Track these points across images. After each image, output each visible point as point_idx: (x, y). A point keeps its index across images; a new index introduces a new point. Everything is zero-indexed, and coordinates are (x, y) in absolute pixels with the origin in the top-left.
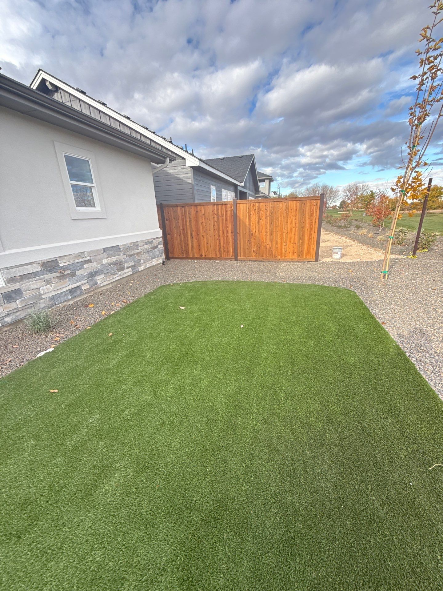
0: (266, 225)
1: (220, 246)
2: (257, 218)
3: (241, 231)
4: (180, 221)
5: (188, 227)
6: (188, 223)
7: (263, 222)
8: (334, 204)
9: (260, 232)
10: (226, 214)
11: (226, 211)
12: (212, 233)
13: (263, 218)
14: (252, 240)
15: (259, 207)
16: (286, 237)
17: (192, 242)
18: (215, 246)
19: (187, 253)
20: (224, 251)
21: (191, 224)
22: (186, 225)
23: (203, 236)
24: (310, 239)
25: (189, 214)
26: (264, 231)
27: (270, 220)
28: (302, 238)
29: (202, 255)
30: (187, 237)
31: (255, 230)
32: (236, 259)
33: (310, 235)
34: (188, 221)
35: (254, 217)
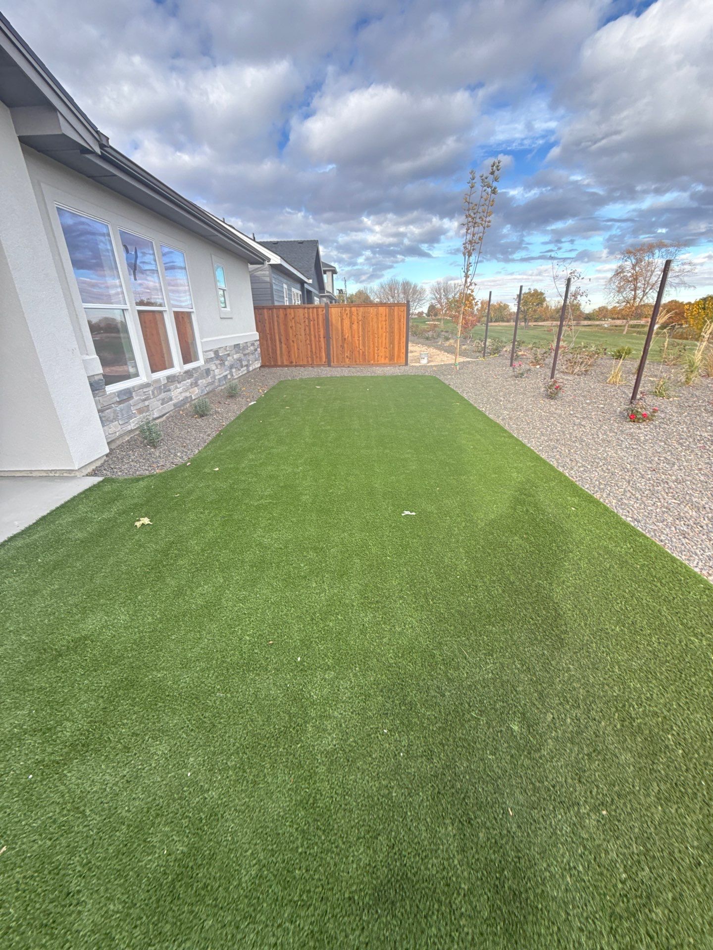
0: (358, 329)
1: (311, 351)
2: (349, 323)
3: (333, 335)
4: (267, 325)
5: (276, 331)
6: (276, 327)
7: (355, 326)
8: (420, 310)
9: (353, 337)
10: (318, 318)
11: (318, 315)
12: (303, 337)
13: (356, 323)
14: (345, 345)
15: (351, 311)
16: (378, 341)
17: (281, 348)
18: (307, 352)
19: (276, 361)
20: (317, 357)
21: (279, 329)
22: (274, 328)
23: (293, 341)
24: (399, 343)
25: (278, 317)
26: (356, 336)
27: (362, 325)
28: (392, 342)
29: (292, 362)
30: (275, 342)
31: (347, 335)
32: (329, 365)
33: (400, 339)
34: (276, 324)
35: (347, 322)
